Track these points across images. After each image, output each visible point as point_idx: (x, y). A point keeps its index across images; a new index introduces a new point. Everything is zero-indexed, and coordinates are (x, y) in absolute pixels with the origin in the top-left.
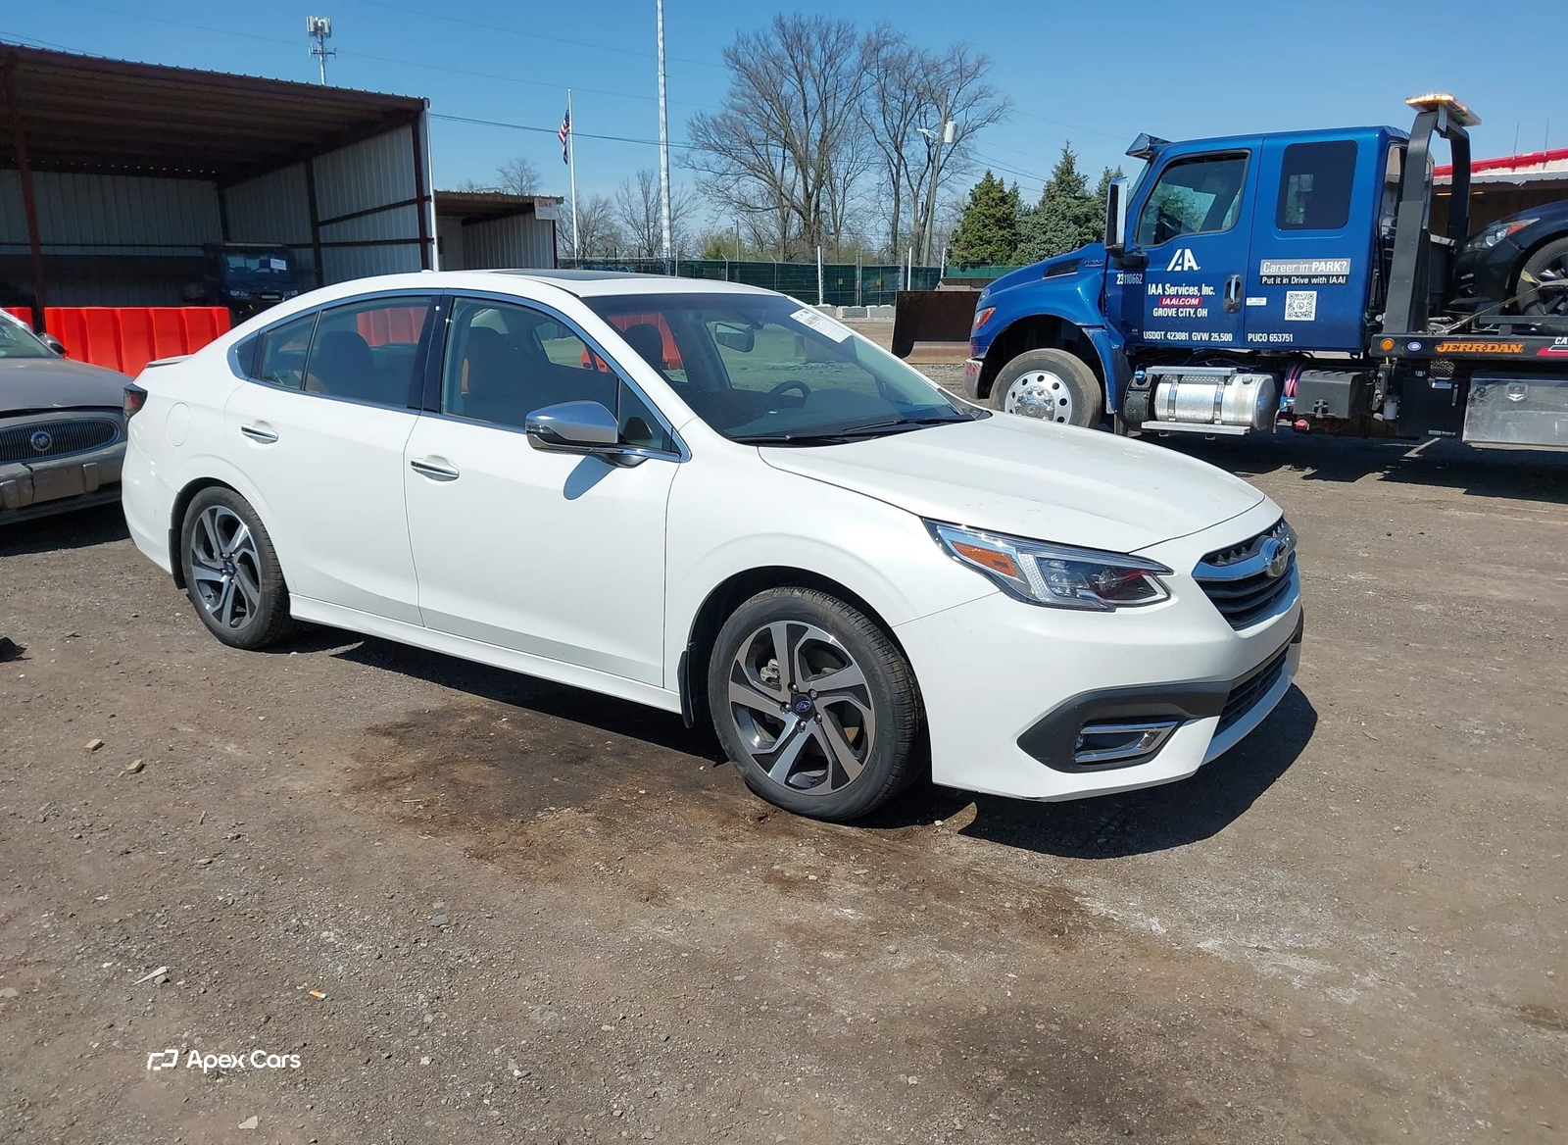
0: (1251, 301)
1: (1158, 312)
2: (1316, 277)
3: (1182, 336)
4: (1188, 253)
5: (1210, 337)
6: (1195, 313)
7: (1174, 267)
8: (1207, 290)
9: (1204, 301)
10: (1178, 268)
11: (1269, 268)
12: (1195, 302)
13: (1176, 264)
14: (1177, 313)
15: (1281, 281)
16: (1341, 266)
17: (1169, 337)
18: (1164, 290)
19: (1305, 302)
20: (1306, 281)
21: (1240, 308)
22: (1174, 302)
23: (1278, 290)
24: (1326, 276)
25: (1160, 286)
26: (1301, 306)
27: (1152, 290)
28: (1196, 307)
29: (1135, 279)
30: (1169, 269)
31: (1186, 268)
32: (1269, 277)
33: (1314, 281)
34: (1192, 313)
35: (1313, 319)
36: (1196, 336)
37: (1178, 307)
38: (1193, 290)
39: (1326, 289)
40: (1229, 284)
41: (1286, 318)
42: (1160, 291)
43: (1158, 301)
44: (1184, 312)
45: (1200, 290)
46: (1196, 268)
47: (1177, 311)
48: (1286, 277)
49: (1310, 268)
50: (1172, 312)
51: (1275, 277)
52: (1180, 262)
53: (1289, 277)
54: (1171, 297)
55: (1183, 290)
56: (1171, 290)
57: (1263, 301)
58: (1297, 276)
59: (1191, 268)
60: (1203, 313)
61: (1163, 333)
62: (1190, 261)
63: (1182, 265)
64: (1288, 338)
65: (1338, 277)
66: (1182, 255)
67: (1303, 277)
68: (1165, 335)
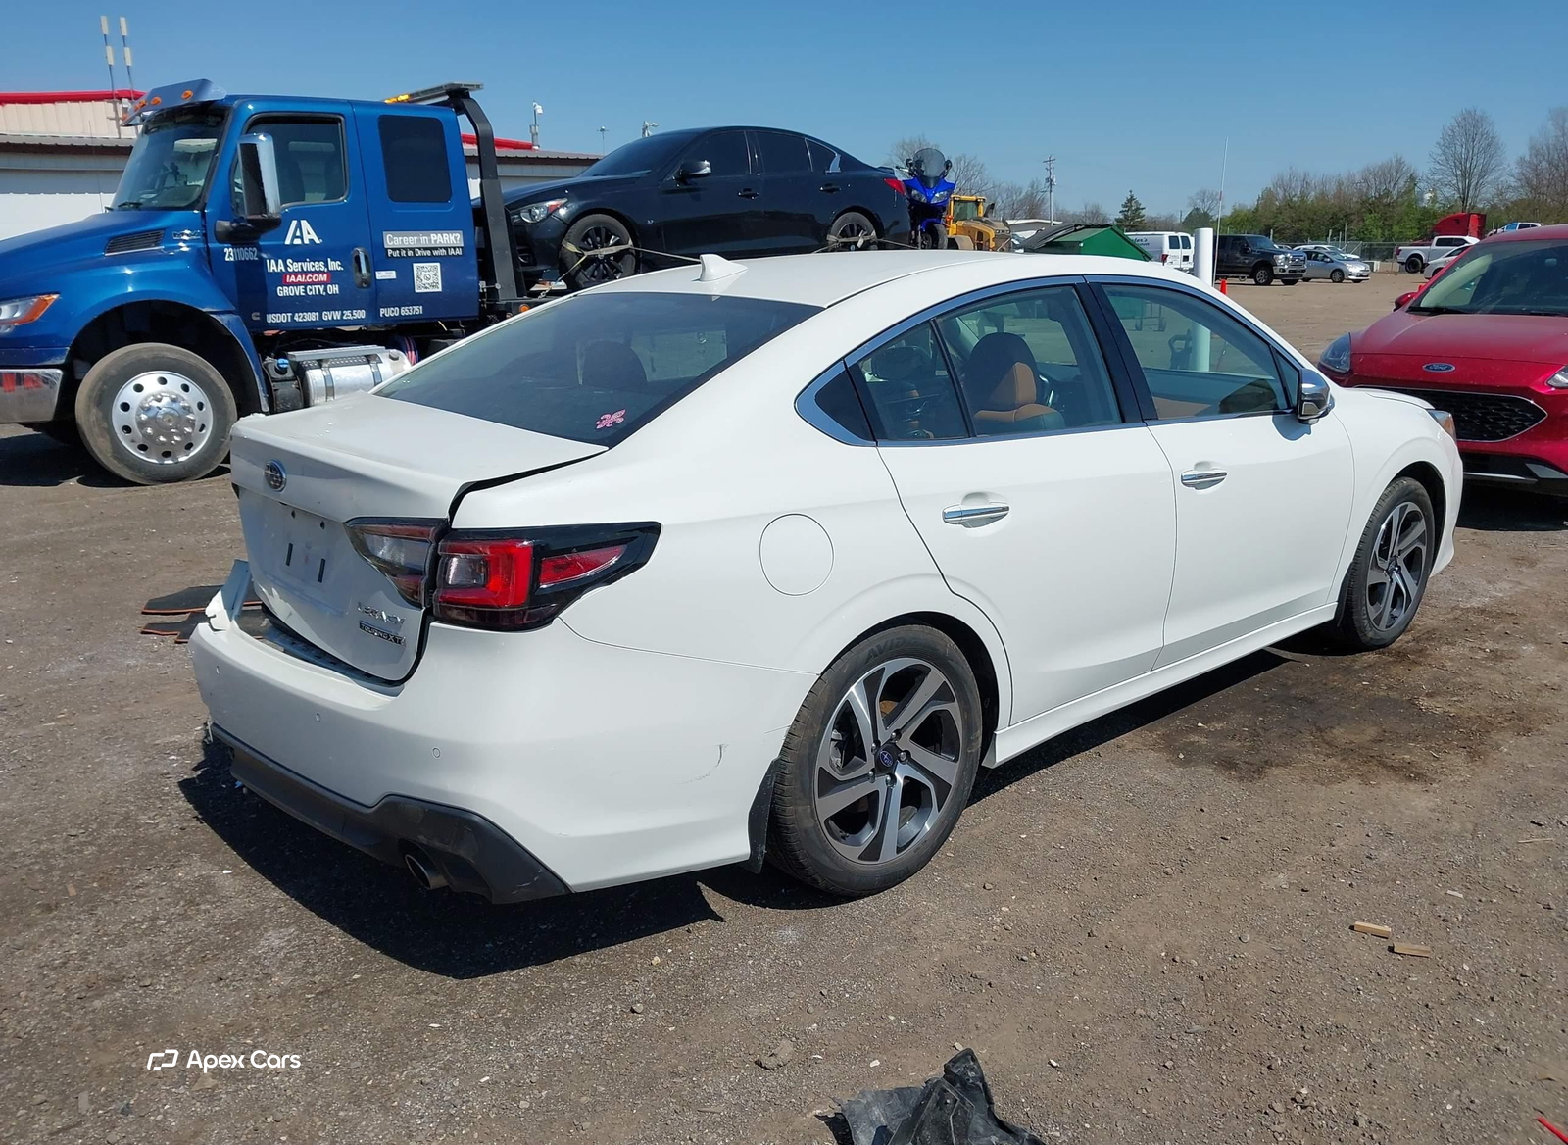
0: (381, 275)
1: (283, 292)
2: (436, 249)
3: (312, 316)
4: (304, 223)
5: (343, 314)
6: (326, 290)
7: (292, 240)
8: (334, 265)
9: (333, 277)
10: (297, 242)
11: (393, 241)
12: (324, 278)
13: (295, 237)
14: (305, 292)
15: (406, 254)
16: (455, 238)
17: (296, 318)
18: (286, 266)
19: (431, 273)
20: (429, 253)
21: (372, 282)
22: (300, 279)
23: (404, 263)
24: (445, 248)
25: (280, 261)
26: (428, 278)
27: (272, 266)
28: (325, 284)
29: (249, 254)
30: (288, 242)
31: (306, 242)
32: (394, 249)
33: (436, 253)
34: (322, 290)
35: (440, 290)
36: (328, 316)
37: (305, 284)
38: (319, 265)
39: (447, 261)
40: (357, 259)
41: (417, 291)
42: (281, 267)
43: (281, 279)
44: (313, 290)
45: (327, 265)
46: (317, 241)
47: (305, 289)
48: (411, 249)
49: (430, 240)
50: (299, 291)
51: (399, 249)
52: (298, 234)
53: (413, 249)
54: (296, 274)
55: (308, 266)
56: (295, 266)
57: (392, 275)
58: (420, 249)
59: (311, 241)
60: (334, 289)
61: (289, 314)
62: (309, 235)
63: (301, 238)
64: (418, 310)
65: (454, 248)
66: (299, 226)
67: (426, 249)
68: (292, 317)
